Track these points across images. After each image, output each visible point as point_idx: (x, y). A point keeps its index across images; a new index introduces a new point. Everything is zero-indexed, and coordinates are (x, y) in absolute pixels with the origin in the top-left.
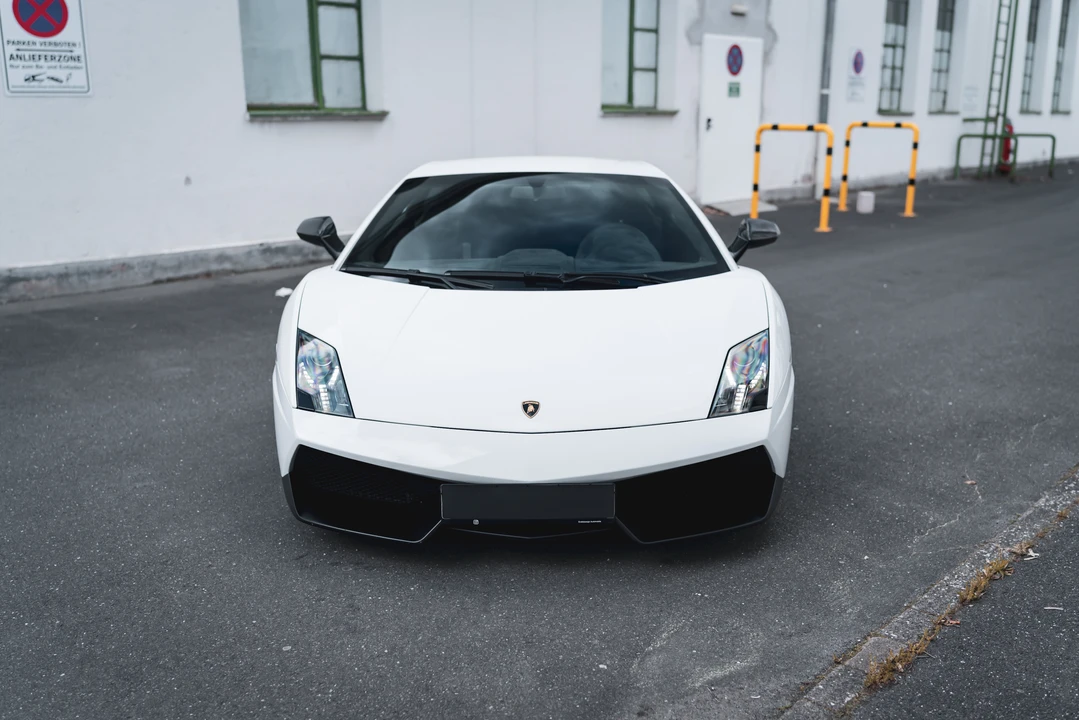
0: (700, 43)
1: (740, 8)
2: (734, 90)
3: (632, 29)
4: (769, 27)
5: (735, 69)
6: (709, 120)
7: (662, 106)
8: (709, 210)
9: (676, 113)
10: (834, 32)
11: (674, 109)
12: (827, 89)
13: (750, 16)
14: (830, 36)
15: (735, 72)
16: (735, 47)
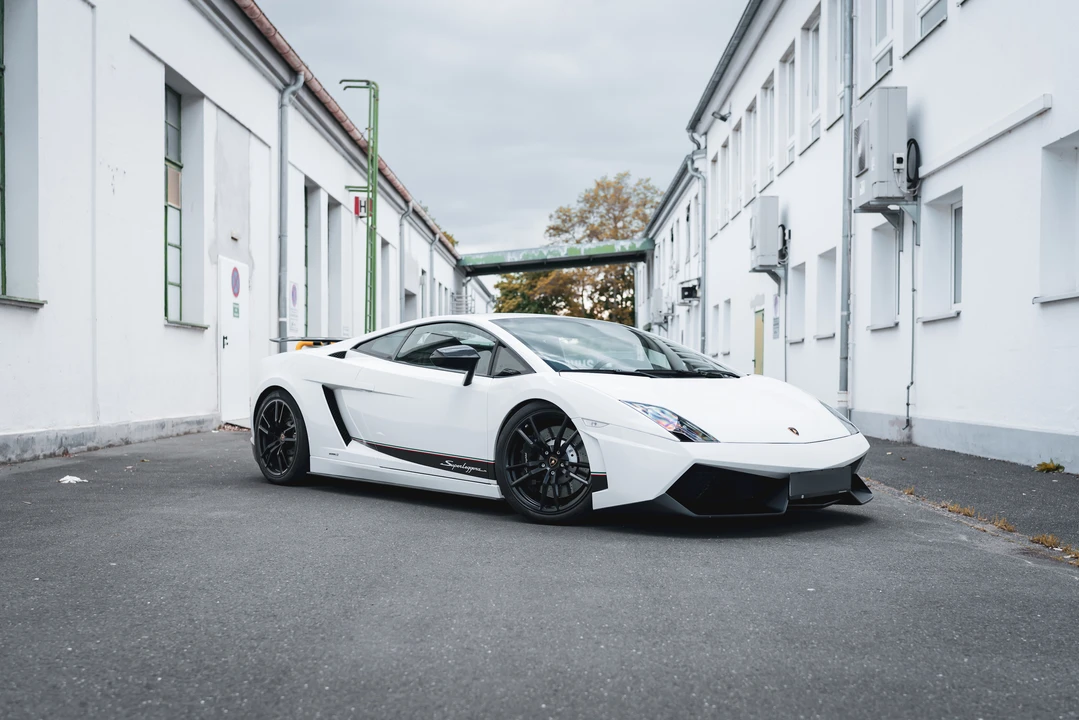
0: (217, 263)
1: (236, 233)
2: (236, 312)
3: (166, 244)
4: (250, 253)
5: (236, 291)
6: (224, 338)
7: (186, 319)
8: (229, 427)
9: (207, 328)
10: (285, 265)
11: (205, 324)
12: (285, 317)
13: (240, 241)
14: (283, 269)
15: (236, 294)
16: (235, 270)
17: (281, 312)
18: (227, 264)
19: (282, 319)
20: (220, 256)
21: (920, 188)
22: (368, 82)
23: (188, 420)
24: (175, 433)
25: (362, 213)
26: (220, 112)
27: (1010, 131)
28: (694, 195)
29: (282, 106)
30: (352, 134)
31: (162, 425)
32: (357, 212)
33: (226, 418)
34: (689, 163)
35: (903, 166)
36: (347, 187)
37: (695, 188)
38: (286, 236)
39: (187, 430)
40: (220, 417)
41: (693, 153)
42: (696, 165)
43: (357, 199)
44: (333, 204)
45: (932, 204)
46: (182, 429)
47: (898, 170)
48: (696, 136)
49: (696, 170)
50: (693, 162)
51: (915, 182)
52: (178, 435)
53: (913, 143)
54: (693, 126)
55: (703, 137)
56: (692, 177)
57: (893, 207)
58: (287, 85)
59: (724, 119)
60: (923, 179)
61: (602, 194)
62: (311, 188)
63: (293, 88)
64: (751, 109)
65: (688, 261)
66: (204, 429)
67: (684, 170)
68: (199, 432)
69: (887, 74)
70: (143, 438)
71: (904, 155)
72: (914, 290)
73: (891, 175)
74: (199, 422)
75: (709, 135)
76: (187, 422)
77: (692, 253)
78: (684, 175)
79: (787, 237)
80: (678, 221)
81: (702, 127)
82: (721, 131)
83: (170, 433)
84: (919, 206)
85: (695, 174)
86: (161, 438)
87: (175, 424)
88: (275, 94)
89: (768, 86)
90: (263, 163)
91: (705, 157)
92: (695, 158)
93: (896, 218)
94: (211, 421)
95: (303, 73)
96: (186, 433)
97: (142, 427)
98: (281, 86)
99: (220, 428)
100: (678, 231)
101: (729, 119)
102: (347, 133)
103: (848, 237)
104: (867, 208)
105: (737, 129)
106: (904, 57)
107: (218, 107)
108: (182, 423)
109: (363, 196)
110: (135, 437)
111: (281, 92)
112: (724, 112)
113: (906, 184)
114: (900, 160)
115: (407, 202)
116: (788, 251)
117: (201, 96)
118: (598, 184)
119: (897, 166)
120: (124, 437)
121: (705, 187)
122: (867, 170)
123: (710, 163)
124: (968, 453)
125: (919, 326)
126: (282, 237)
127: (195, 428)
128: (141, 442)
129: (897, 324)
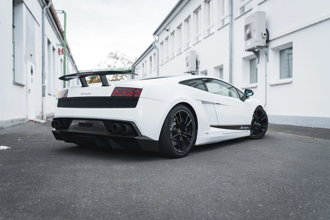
0: (26, 63)
1: (31, 53)
2: (32, 81)
4: (35, 61)
5: (32, 73)
6: (29, 90)
8: (31, 122)
9: (24, 86)
10: (45, 66)
11: (24, 84)
12: (44, 84)
13: (33, 56)
14: (44, 68)
15: (32, 75)
16: (32, 66)
17: (43, 82)
18: (30, 64)
19: (44, 85)
20: (28, 61)
21: (269, 44)
22: (63, 12)
23: (20, 119)
24: (16, 124)
25: (61, 53)
26: (27, 9)
27: (320, 22)
28: (154, 53)
29: (43, 13)
30: (59, 27)
31: (12, 121)
32: (59, 52)
33: (30, 118)
34: (153, 44)
35: (265, 36)
36: (57, 44)
37: (155, 51)
38: (45, 57)
39: (20, 123)
40: (28, 118)
41: (155, 41)
42: (155, 44)
43: (59, 49)
44: (54, 49)
45: (273, 49)
46: (18, 122)
47: (264, 38)
48: (155, 36)
49: (155, 46)
50: (154, 44)
51: (268, 41)
52: (17, 125)
53: (267, 30)
54: (155, 34)
55: (157, 37)
56: (153, 48)
57: (257, 50)
58: (45, 6)
59: (168, 30)
60: (270, 41)
61: (111, 56)
62: (49, 43)
63: (47, 7)
64: (179, 28)
65: (150, 72)
66: (24, 122)
67: (152, 45)
68: (23, 123)
69: (250, 10)
70: (7, 126)
71: (265, 33)
72: (266, 75)
73: (261, 39)
74: (23, 120)
75: (159, 36)
76: (20, 120)
77: (153, 69)
78: (151, 47)
79: (198, 63)
80: (146, 61)
81: (158, 33)
82: (165, 34)
83: (15, 124)
84: (268, 49)
85: (155, 47)
86: (12, 126)
87: (17, 120)
88: (40, 9)
89: (187, 20)
90: (38, 30)
91: (158, 42)
92: (155, 42)
93: (257, 54)
94: (26, 119)
95: (50, 2)
96: (19, 124)
97: (7, 122)
98: (43, 5)
99: (28, 122)
100: (146, 64)
101: (169, 30)
102: (58, 26)
103: (231, 61)
104: (249, 50)
105: (173, 34)
106: (259, 4)
107: (27, 7)
108: (18, 120)
109: (61, 48)
110: (5, 126)
111: (43, 8)
112: (167, 28)
113: (265, 42)
114: (265, 34)
115: (69, 52)
116: (199, 67)
117: (23, 2)
118: (110, 54)
119: (264, 36)
120: (1, 126)
121: (158, 51)
122: (252, 38)
123: (160, 44)
124: (299, 125)
125: (268, 86)
126: (43, 57)
127: (21, 122)
128: (6, 128)
129: (257, 86)
